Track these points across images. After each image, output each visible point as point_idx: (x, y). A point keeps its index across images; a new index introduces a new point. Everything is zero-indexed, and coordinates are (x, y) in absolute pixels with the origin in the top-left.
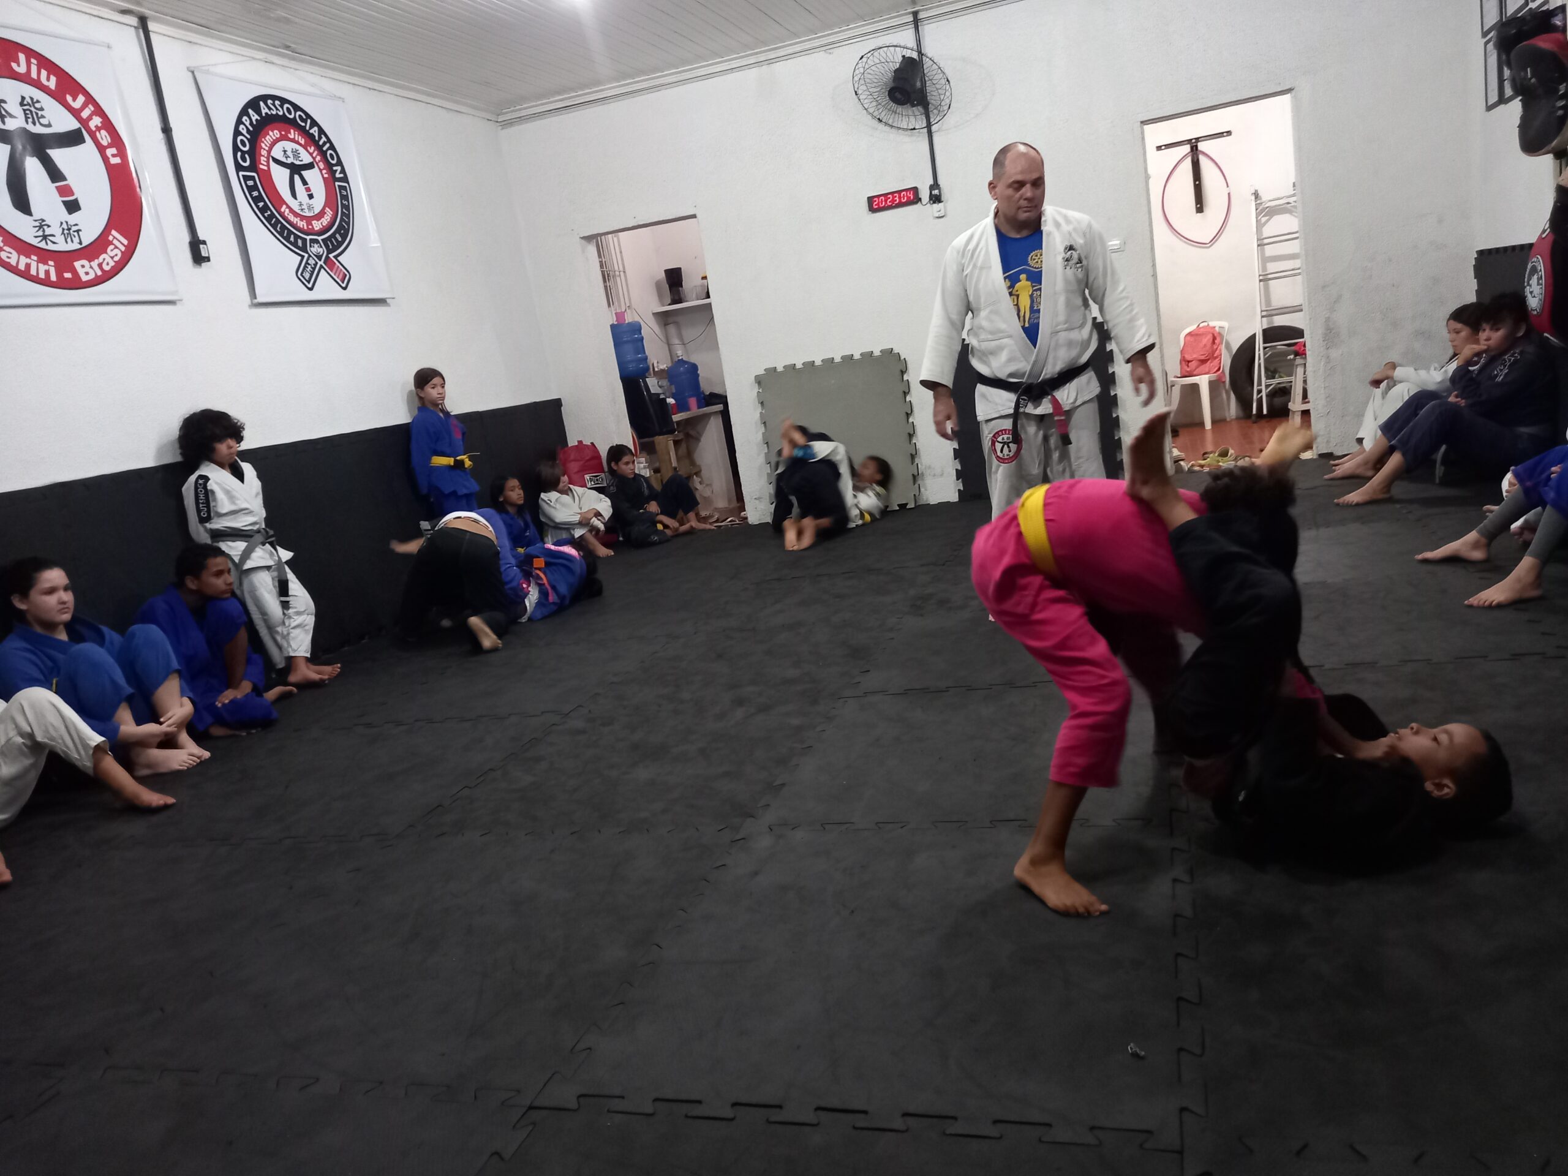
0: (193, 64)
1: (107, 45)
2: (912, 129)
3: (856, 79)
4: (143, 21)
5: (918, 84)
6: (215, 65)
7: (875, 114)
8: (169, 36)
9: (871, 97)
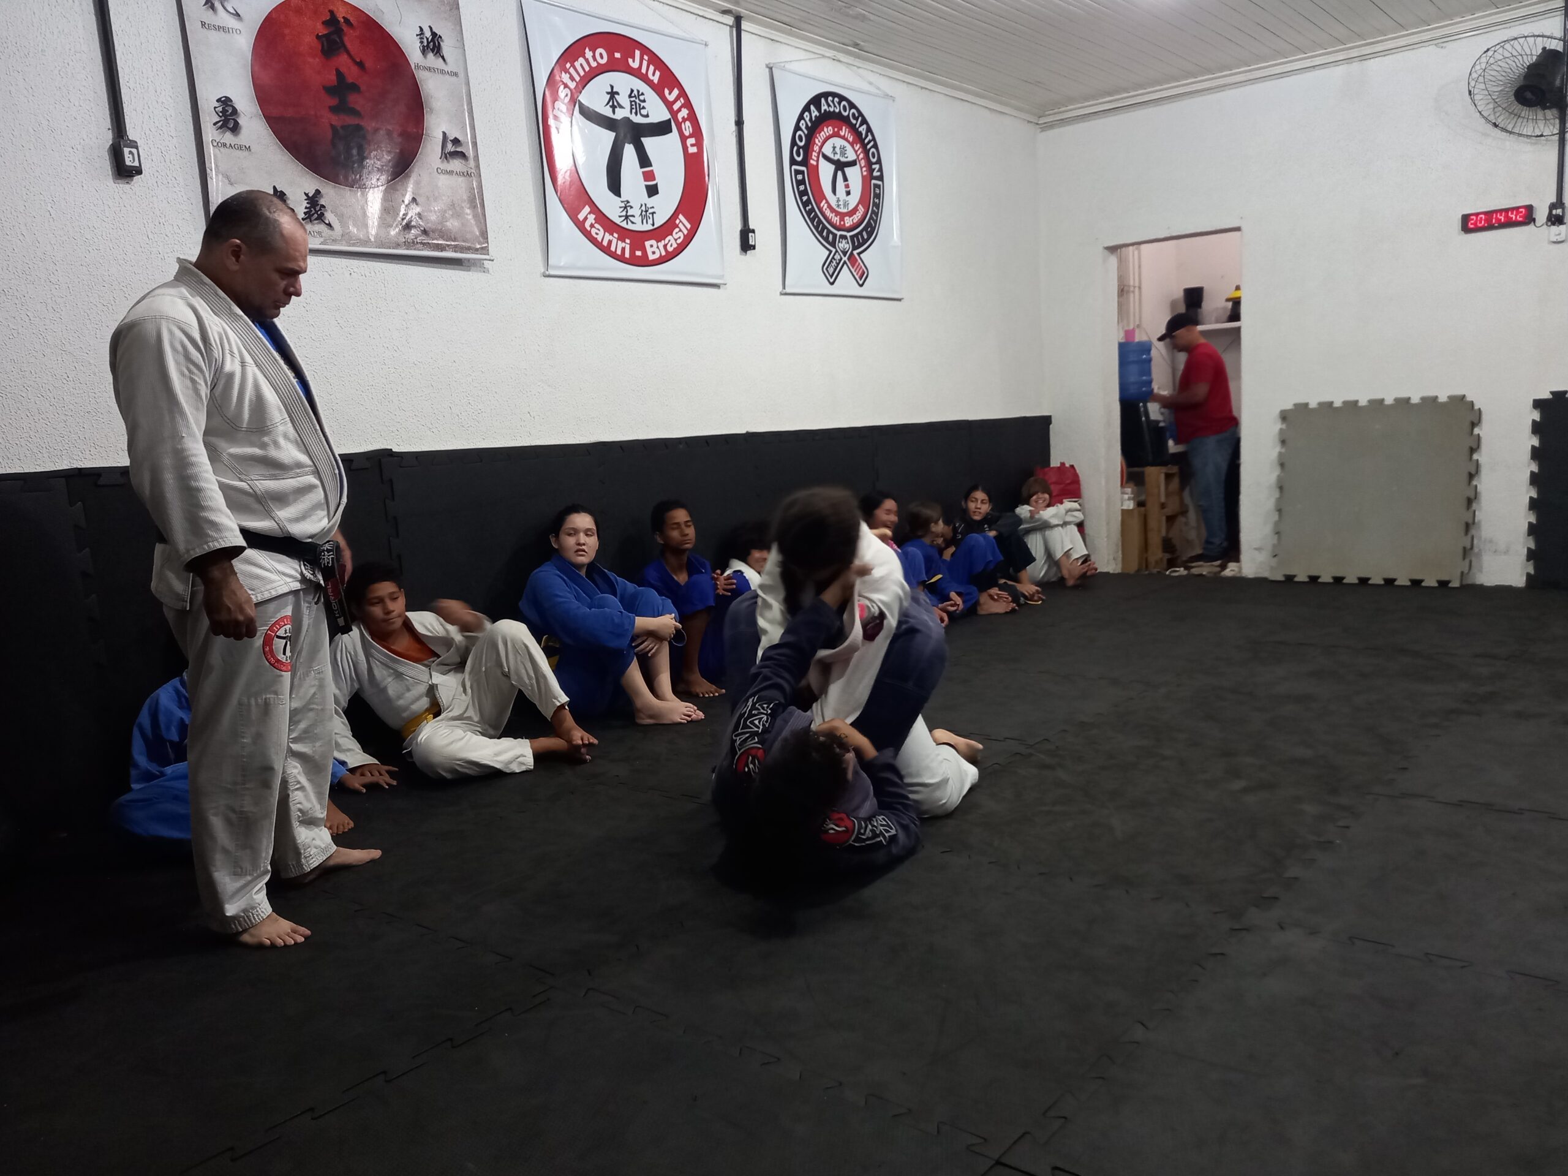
0: (772, 60)
1: (704, 43)
2: (1537, 136)
3: (1474, 75)
4: (738, 20)
5: (1558, 82)
6: (791, 62)
7: (1492, 118)
8: (756, 35)
9: (1490, 97)
